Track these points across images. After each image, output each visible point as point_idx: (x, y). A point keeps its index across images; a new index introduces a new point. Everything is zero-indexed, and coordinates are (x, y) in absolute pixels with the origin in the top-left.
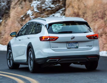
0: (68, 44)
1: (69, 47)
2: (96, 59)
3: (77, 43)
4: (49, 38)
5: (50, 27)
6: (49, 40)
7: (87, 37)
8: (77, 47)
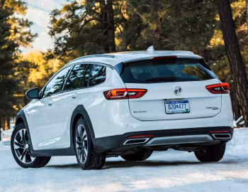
1: (170, 111)
2: (228, 136)
5: (126, 69)
7: (207, 89)
8: (187, 110)
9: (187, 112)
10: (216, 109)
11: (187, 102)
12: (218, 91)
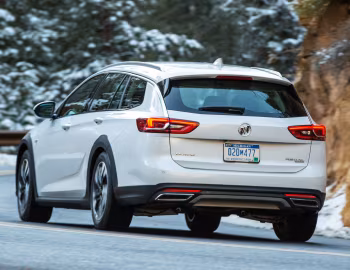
0: (226, 149)
1: (230, 158)
5: (173, 89)
7: (291, 131)
8: (256, 159)
9: (256, 161)
10: (302, 161)
11: (257, 147)
12: (307, 135)
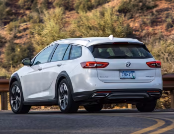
0: (121, 73)
1: (123, 77)
2: (159, 95)
3: (134, 72)
4: (95, 65)
6: (96, 67)
7: (147, 64)
8: (134, 77)
12: (154, 66)
